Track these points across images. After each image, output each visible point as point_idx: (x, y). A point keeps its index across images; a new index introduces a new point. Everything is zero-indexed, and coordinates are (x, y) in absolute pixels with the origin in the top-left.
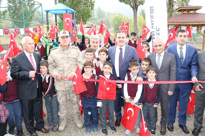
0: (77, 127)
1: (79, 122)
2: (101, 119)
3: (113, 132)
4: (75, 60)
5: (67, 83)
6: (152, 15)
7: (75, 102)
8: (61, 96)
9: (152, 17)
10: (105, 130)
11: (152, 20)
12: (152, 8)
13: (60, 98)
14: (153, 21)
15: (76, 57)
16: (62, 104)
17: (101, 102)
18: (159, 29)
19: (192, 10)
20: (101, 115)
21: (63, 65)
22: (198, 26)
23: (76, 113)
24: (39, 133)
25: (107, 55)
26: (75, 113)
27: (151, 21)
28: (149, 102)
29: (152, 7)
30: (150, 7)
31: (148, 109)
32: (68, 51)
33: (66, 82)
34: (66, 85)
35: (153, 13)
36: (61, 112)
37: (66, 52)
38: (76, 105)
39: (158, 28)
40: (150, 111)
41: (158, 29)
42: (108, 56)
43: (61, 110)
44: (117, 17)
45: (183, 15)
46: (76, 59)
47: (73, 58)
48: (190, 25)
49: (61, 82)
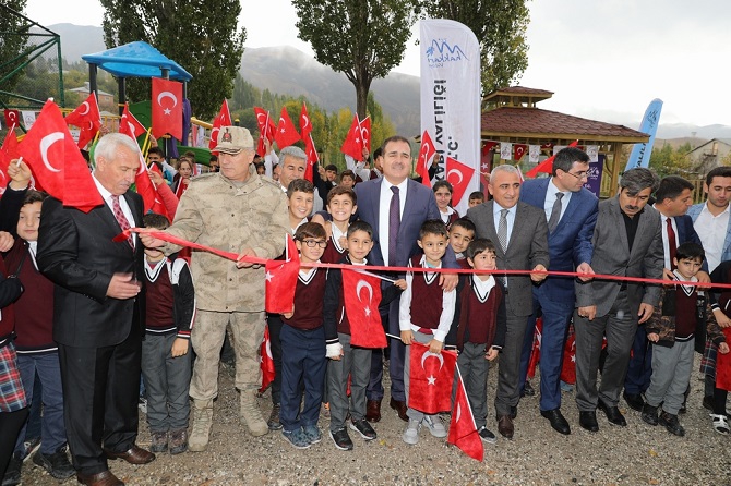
0: (251, 434)
1: (255, 414)
2: (334, 397)
3: (367, 441)
4: (265, 219)
5: (235, 288)
6: (439, 103)
7: (251, 351)
8: (209, 329)
9: (438, 110)
10: (345, 433)
11: (439, 117)
12: (440, 85)
13: (204, 336)
14: (441, 122)
15: (269, 211)
16: (209, 355)
17: (338, 344)
18: (456, 143)
19: (526, 100)
20: (336, 387)
21: (226, 230)
22: (543, 143)
23: (249, 386)
24: (118, 467)
25: (354, 204)
26: (245, 385)
27: (437, 122)
28: (476, 343)
29: (442, 82)
30: (436, 82)
31: (470, 364)
32: (246, 188)
33: (230, 284)
34: (231, 295)
35: (441, 98)
36: (200, 386)
37: (240, 192)
38: (250, 360)
39: (453, 141)
40: (476, 368)
41: (453, 146)
42: (356, 207)
43: (204, 376)
44: (294, 108)
45: (504, 112)
46: (269, 216)
47: (261, 213)
48: (523, 140)
49: (212, 285)
